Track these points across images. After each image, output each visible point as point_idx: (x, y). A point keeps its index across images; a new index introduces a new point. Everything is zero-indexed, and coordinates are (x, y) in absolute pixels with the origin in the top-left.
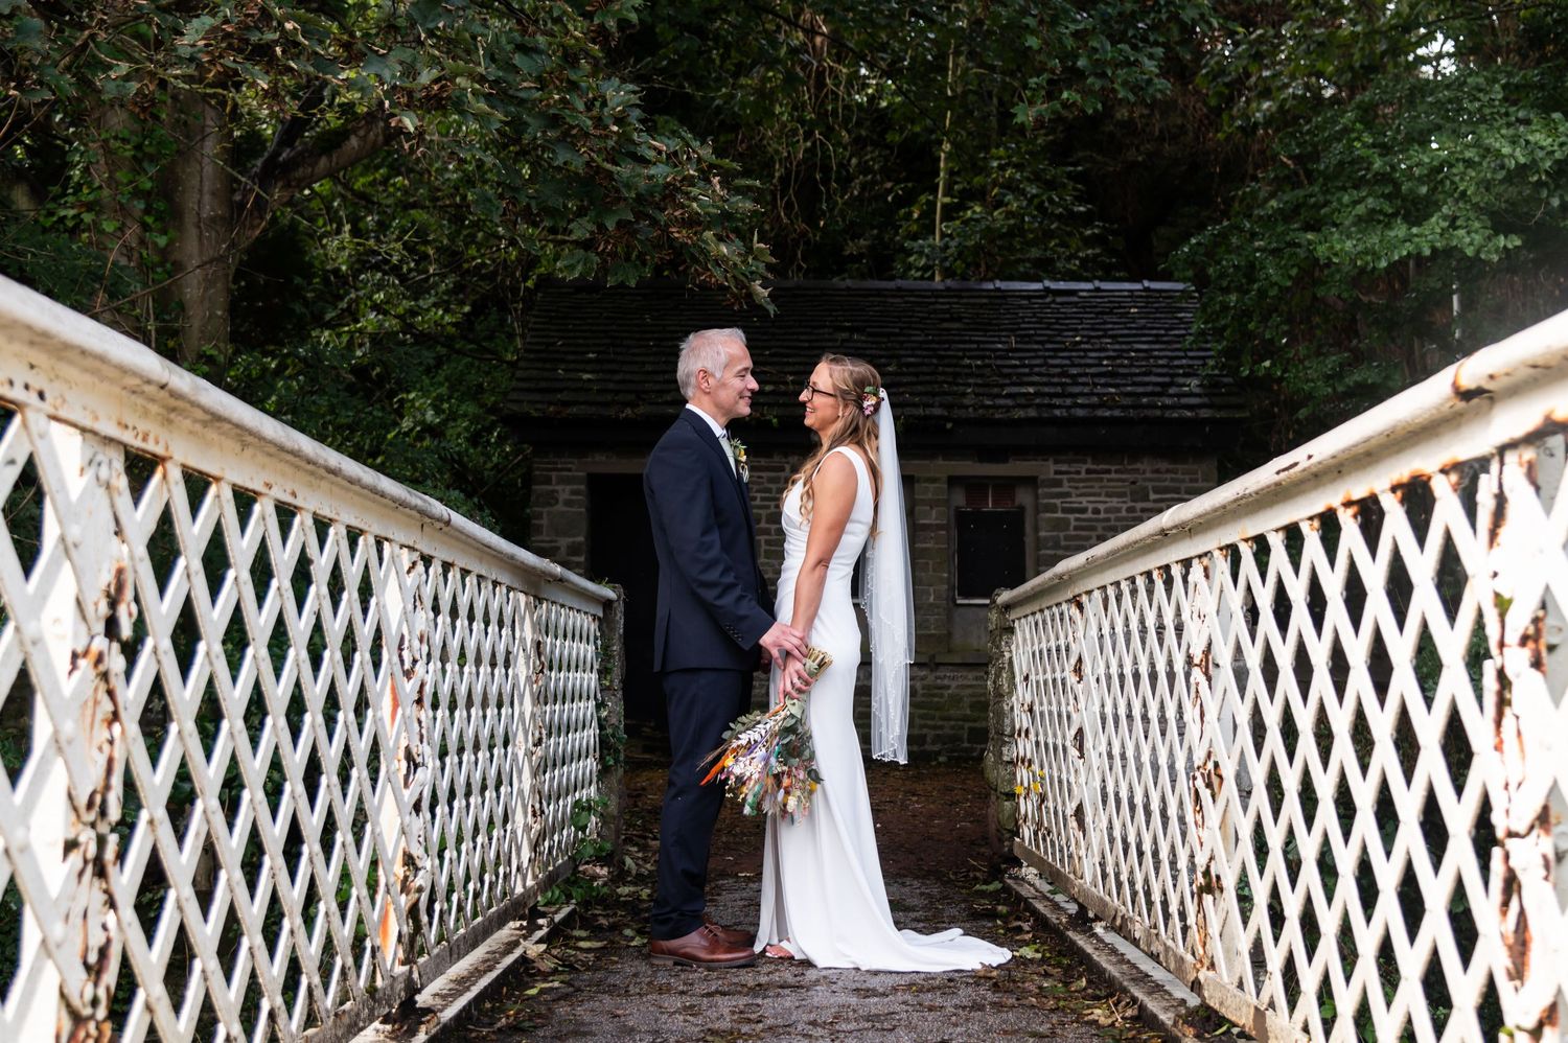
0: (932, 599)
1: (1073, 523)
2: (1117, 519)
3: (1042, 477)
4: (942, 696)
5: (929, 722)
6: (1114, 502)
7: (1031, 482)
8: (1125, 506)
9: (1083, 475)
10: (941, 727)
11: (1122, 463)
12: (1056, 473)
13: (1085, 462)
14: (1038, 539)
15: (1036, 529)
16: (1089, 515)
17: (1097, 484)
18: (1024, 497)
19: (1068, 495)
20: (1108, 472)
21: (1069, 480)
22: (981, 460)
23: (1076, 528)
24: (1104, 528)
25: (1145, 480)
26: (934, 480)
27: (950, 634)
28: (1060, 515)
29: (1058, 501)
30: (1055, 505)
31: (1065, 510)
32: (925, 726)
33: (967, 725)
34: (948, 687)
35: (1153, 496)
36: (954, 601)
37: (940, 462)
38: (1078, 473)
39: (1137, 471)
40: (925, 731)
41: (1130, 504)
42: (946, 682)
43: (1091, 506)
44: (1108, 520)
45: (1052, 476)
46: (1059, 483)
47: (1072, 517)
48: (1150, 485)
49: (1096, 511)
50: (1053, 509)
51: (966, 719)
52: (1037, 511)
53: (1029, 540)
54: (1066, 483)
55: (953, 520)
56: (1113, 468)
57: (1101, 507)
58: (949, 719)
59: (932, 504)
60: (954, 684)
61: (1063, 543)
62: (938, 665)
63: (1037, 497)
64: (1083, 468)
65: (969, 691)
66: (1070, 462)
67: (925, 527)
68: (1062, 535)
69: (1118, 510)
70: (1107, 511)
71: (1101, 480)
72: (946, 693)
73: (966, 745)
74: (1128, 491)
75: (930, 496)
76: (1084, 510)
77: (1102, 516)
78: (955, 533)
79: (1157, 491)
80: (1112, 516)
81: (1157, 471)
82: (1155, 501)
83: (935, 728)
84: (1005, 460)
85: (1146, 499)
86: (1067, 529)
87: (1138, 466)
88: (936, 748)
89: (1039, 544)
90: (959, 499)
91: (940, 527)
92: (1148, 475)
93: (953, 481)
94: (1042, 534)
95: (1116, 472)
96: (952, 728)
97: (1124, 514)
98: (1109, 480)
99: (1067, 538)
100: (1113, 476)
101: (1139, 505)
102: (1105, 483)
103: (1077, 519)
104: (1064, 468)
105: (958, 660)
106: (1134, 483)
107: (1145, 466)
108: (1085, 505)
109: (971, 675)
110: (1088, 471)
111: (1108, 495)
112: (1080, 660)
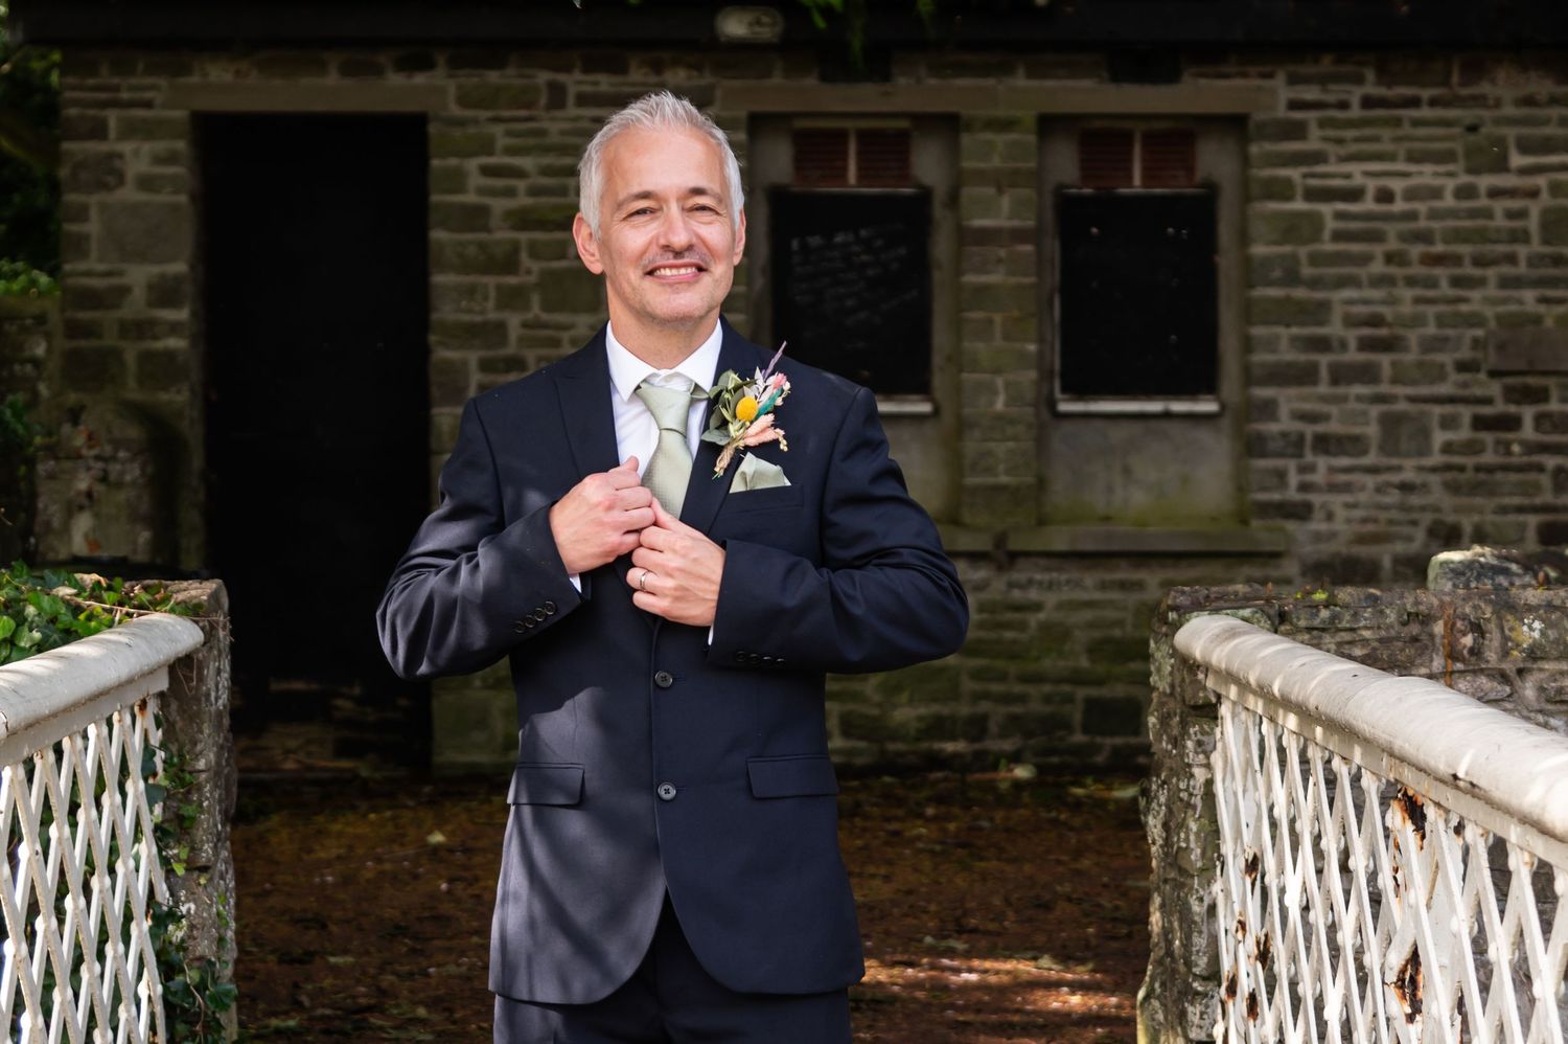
0: (1000, 404)
1: (1331, 225)
2: (1434, 215)
3: (1259, 116)
4: (1022, 626)
5: (996, 688)
6: (1426, 175)
7: (1236, 125)
8: (1450, 185)
9: (1356, 112)
10: (1022, 699)
11: (1446, 83)
12: (1295, 105)
13: (1359, 80)
14: (1247, 262)
15: (1244, 239)
16: (1368, 205)
17: (1386, 133)
18: (1214, 161)
19: (1318, 158)
20: (1414, 102)
21: (1322, 124)
22: (1117, 77)
23: (1338, 236)
24: (1404, 237)
25: (1498, 122)
26: (1006, 125)
27: (1042, 484)
28: (1299, 205)
29: (1294, 174)
30: (1288, 182)
31: (1312, 195)
32: (985, 696)
33: (1082, 693)
34: (1037, 607)
35: (1517, 160)
36: (1052, 404)
37: (1020, 81)
38: (1343, 105)
39: (1480, 101)
40: (985, 706)
41: (1465, 179)
42: (1033, 595)
43: (1372, 185)
44: (1411, 216)
45: (1282, 112)
46: (1297, 131)
47: (1326, 209)
48: (1511, 133)
49: (1385, 196)
50: (1283, 191)
51: (1078, 679)
52: (1246, 198)
53: (1227, 262)
54: (1315, 132)
55: (1049, 216)
56: (1426, 93)
57: (1397, 185)
58: (1037, 679)
59: (1002, 181)
60: (1051, 599)
61: (1307, 271)
62: (1014, 556)
63: (1246, 161)
64: (1355, 94)
65: (1088, 615)
66: (1323, 81)
67: (985, 237)
68: (1303, 252)
69: (1436, 193)
70: (1411, 195)
71: (1398, 122)
72: (1034, 619)
73: (1079, 738)
74: (1458, 147)
75: (996, 162)
76: (1355, 195)
77: (1399, 206)
78: (1053, 247)
79: (1525, 147)
80: (1421, 207)
81: (1529, 101)
82: (1524, 171)
83: (1007, 699)
84: (1171, 77)
85: (1501, 165)
86: (1316, 236)
87: (1485, 88)
88: (1008, 745)
89: (1252, 273)
90: (1065, 165)
91: (1018, 236)
92: (1509, 110)
93: (1049, 125)
94: (1259, 250)
95: (1434, 102)
96: (1047, 699)
97: (1449, 201)
98: (1416, 123)
99: (1316, 259)
100: (1426, 112)
101: (1485, 181)
102: (1407, 130)
103: (1340, 216)
104: (1311, 93)
105: (1060, 544)
106: (1473, 129)
107: (1505, 87)
108: (1358, 180)
109: (1090, 579)
110: (1368, 102)
111: (1412, 158)
112: (1414, 959)
